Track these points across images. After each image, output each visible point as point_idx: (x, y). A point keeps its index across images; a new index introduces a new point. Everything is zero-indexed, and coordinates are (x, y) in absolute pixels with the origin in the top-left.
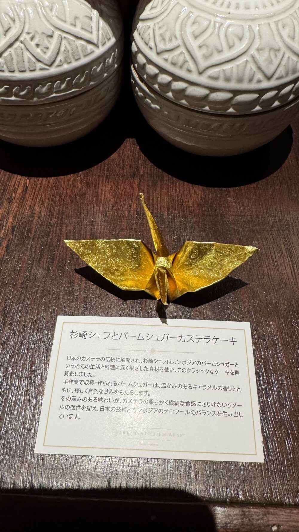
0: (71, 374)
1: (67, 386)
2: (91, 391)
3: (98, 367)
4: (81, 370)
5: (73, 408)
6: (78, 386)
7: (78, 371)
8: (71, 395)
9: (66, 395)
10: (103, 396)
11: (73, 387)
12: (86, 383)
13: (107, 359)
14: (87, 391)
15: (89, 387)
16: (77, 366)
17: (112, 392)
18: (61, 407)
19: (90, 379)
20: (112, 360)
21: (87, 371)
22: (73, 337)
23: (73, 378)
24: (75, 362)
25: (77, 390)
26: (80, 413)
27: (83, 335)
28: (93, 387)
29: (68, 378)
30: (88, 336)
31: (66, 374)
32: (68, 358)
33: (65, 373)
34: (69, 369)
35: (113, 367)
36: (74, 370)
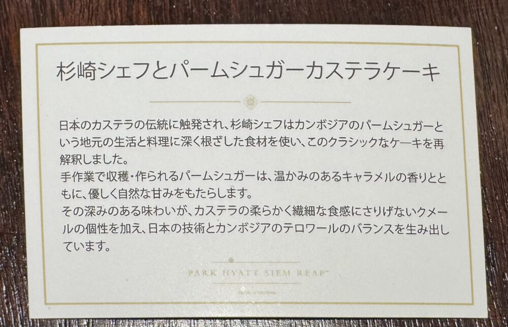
0: (76, 159)
1: (71, 185)
2: (123, 194)
3: (132, 142)
4: (96, 151)
5: (91, 229)
6: (95, 184)
7: (89, 153)
8: (83, 203)
9: (73, 204)
10: (152, 203)
11: (85, 187)
12: (111, 177)
13: (149, 124)
14: (116, 193)
15: (120, 185)
16: (85, 142)
17: (168, 194)
18: (67, 230)
19: (117, 168)
20: (161, 124)
21: (109, 152)
22: (65, 76)
23: (82, 168)
24: (81, 134)
25: (94, 194)
26: (108, 238)
27: (87, 70)
28: (127, 186)
29: (71, 168)
30: (99, 74)
31: (64, 160)
32: (63, 126)
33: (62, 158)
34: (70, 150)
35: (165, 141)
36: (81, 150)
